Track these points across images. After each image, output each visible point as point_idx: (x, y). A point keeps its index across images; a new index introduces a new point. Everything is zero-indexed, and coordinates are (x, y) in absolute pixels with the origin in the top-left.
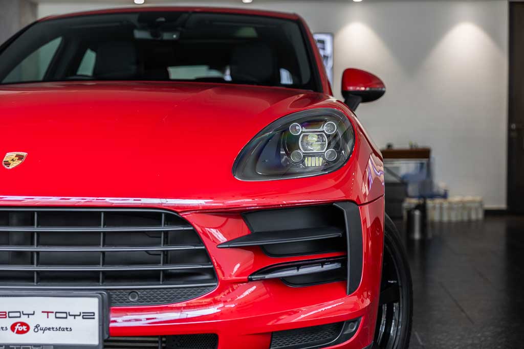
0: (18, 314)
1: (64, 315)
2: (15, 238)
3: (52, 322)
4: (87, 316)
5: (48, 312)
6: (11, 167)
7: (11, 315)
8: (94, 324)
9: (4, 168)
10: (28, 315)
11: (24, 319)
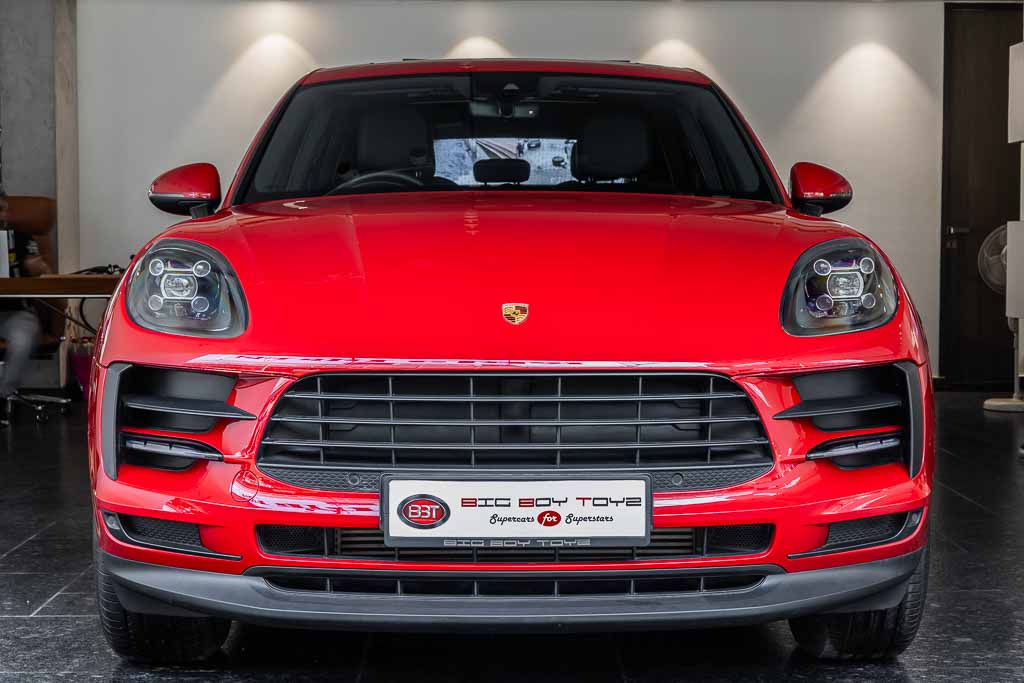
0: (547, 502)
1: (604, 502)
2: (516, 411)
3: (589, 510)
4: (632, 502)
5: (584, 499)
6: (517, 323)
7: (539, 502)
8: (640, 512)
9: (508, 323)
10: (560, 502)
11: (554, 507)
